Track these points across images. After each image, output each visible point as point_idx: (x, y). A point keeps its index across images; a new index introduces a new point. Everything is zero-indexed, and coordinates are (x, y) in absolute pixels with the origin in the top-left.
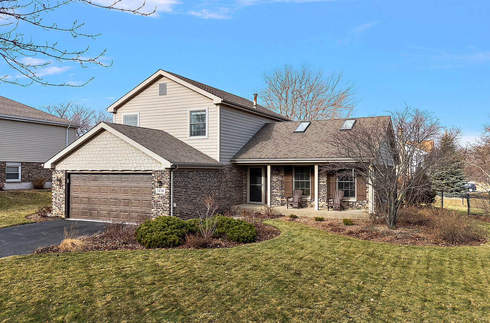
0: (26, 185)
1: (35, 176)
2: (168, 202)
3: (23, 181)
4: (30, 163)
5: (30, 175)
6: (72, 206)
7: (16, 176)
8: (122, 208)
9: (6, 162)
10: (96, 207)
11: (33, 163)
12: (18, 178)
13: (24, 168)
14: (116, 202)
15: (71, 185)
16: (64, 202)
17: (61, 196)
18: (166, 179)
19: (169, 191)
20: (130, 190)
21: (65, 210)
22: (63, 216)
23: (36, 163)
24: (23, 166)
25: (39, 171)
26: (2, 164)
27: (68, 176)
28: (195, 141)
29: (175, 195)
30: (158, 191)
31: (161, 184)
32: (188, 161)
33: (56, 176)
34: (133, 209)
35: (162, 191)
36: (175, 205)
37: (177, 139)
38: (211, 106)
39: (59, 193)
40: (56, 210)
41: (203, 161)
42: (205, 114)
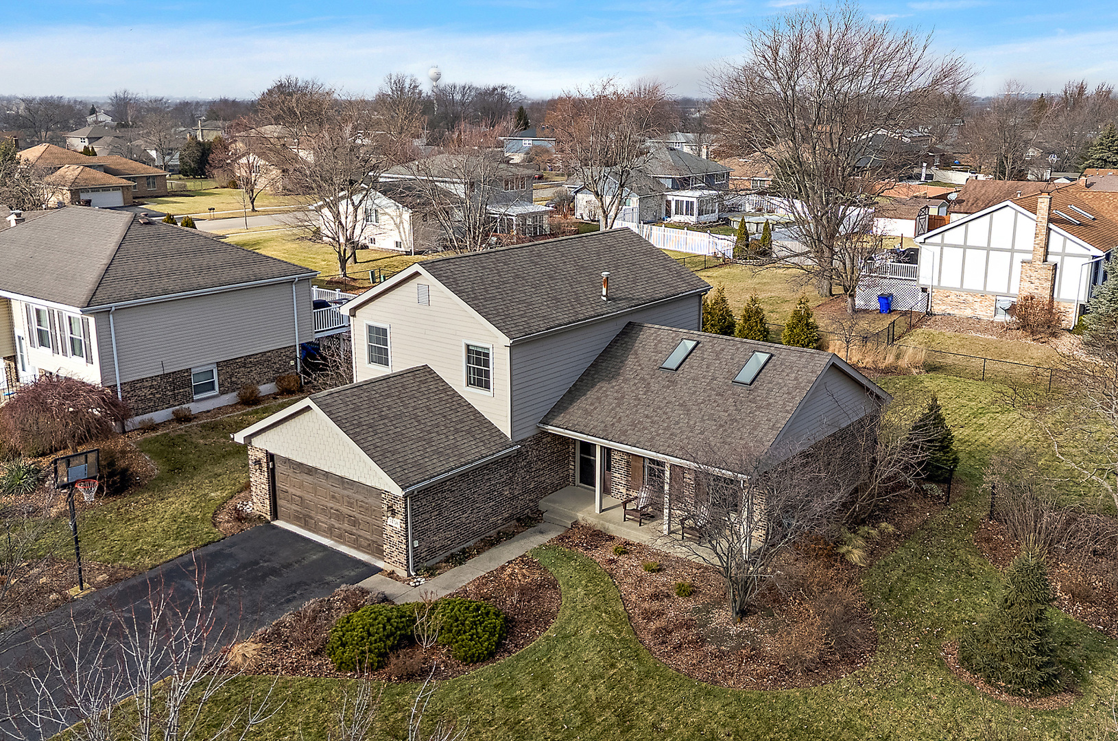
0: (230, 398)
1: (242, 380)
2: (404, 541)
3: (222, 393)
4: (232, 360)
5: (234, 379)
6: (280, 502)
7: (211, 386)
8: (346, 526)
9: (190, 369)
10: (313, 514)
11: (237, 359)
12: (213, 389)
13: (223, 371)
14: (338, 516)
15: (276, 471)
16: (268, 496)
17: (263, 486)
18: (399, 507)
19: (404, 525)
20: (355, 503)
21: (271, 508)
22: (269, 518)
23: (242, 357)
24: (220, 369)
25: (249, 370)
26: (184, 373)
27: (271, 457)
28: (474, 396)
29: (417, 527)
30: (390, 521)
31: (394, 513)
32: (440, 468)
33: (253, 454)
34: (362, 533)
35: (395, 523)
36: (416, 544)
37: (447, 388)
38: (498, 344)
39: (259, 481)
40: (258, 504)
41: (475, 453)
42: (487, 355)
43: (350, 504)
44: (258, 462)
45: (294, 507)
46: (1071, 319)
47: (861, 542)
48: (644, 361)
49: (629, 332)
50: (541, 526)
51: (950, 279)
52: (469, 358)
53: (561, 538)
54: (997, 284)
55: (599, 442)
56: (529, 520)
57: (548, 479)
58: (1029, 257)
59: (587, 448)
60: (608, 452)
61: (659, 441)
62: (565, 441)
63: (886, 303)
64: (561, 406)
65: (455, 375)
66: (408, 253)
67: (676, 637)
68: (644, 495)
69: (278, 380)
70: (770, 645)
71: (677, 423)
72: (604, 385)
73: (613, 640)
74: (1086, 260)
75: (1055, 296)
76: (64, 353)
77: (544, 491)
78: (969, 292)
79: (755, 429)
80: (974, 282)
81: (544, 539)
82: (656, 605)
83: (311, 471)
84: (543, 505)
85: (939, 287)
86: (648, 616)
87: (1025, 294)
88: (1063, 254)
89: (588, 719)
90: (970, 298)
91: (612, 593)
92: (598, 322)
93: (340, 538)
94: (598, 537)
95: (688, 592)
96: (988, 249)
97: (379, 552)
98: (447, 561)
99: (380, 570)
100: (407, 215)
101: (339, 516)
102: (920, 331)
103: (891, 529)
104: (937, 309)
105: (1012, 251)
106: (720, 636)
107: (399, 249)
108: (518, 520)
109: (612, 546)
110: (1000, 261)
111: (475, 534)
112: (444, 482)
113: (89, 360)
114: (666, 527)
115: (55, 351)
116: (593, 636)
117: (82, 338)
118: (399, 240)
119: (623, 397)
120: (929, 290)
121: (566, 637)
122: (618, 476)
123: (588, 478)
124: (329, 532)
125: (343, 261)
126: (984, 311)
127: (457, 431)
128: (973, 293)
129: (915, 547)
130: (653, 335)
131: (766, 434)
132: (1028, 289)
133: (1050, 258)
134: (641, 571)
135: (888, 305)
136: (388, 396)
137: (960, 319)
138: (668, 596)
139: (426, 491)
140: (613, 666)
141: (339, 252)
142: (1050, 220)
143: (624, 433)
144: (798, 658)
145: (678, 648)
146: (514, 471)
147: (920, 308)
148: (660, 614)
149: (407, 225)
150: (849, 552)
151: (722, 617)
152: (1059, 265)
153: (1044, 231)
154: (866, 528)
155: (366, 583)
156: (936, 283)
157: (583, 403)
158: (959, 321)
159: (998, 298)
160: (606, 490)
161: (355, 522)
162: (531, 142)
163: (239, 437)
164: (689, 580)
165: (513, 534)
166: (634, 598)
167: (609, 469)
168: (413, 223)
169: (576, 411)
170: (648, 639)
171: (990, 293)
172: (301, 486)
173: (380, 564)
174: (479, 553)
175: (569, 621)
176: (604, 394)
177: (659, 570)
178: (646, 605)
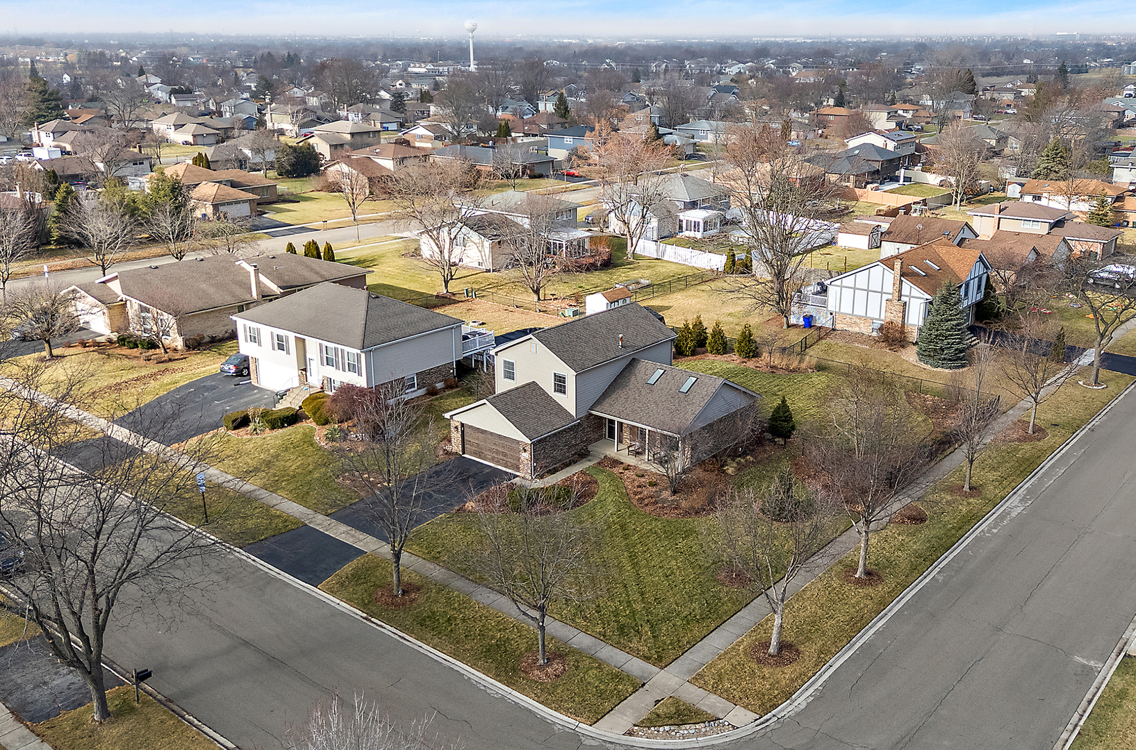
0: (422, 392)
1: (428, 381)
2: (530, 463)
3: (418, 389)
4: (423, 371)
5: (424, 381)
6: (467, 446)
7: (414, 385)
8: (501, 457)
9: (404, 377)
10: (484, 451)
11: (426, 370)
12: (414, 387)
13: (419, 377)
15: (465, 431)
16: (460, 443)
17: (458, 438)
18: (528, 448)
19: (530, 456)
20: (506, 447)
21: (462, 449)
22: (461, 453)
23: (428, 370)
24: (417, 376)
25: (431, 376)
26: (402, 379)
27: (462, 425)
28: (557, 397)
29: (536, 458)
30: (524, 454)
31: (525, 451)
32: (545, 432)
33: (453, 424)
34: (509, 460)
35: (525, 456)
36: (535, 464)
37: (544, 393)
38: (570, 375)
39: (456, 436)
40: (456, 447)
41: (560, 424)
42: (565, 378)
43: (504, 447)
44: (456, 427)
45: (474, 448)
46: (914, 336)
47: (735, 465)
48: (639, 379)
49: (633, 363)
50: (589, 458)
51: (846, 309)
52: (555, 379)
53: (599, 463)
54: (873, 313)
55: (616, 419)
56: (583, 455)
57: (592, 436)
58: (890, 297)
59: (612, 422)
60: (621, 424)
61: (644, 419)
62: (601, 418)
63: (809, 321)
64: (599, 402)
65: (549, 387)
66: (488, 271)
67: (646, 501)
68: (637, 444)
69: (445, 381)
70: (684, 504)
71: (652, 411)
72: (620, 392)
73: (620, 502)
74: (923, 301)
75: (906, 322)
76: (344, 370)
77: (590, 441)
78: (857, 316)
79: (685, 414)
80: (860, 311)
81: (591, 464)
82: (639, 490)
83: (483, 432)
84: (590, 448)
85: (839, 313)
86: (636, 494)
87: (888, 320)
88: (910, 297)
89: (610, 527)
90: (858, 321)
91: (620, 485)
92: (616, 360)
93: (498, 463)
94: (616, 463)
95: (653, 484)
96: (868, 291)
97: (518, 469)
98: (548, 472)
99: (517, 476)
100: (487, 243)
101: (497, 452)
102: (824, 341)
103: (752, 459)
104: (838, 327)
105: (882, 293)
106: (664, 501)
107: (480, 267)
108: (579, 455)
109: (623, 466)
110: (874, 298)
111: (560, 461)
112: (546, 437)
113: (360, 374)
114: (647, 457)
115: (337, 368)
116: (612, 501)
117: (356, 364)
118: (481, 261)
119: (628, 398)
120: (834, 314)
121: (601, 501)
122: (626, 434)
123: (611, 435)
124: (492, 460)
125: (446, 282)
126: (866, 329)
127: (551, 414)
128: (859, 317)
129: (760, 467)
130: (645, 365)
131: (690, 416)
132: (890, 317)
133: (903, 298)
134: (634, 477)
135: (810, 323)
136: (519, 398)
137: (852, 333)
138: (645, 486)
139: (539, 441)
140: (620, 511)
141: (444, 276)
142: (901, 276)
143: (628, 415)
144: (693, 508)
145: (647, 505)
146: (577, 432)
147: (829, 325)
148: (641, 493)
149: (487, 251)
150: (728, 469)
151: (666, 494)
152: (907, 303)
153: (898, 282)
154: (739, 459)
155: (514, 481)
156: (837, 310)
157: (608, 401)
158: (851, 334)
159: (874, 321)
160: (620, 441)
161: (505, 455)
162: (572, 140)
163: (447, 416)
164: (655, 480)
165: (577, 462)
166: (630, 487)
167: (622, 431)
168: (492, 248)
169: (606, 404)
170: (635, 502)
171: (869, 317)
172: (478, 439)
173: (517, 473)
174: (562, 469)
175: (602, 495)
176: (621, 395)
177: (643, 476)
178: (635, 489)
